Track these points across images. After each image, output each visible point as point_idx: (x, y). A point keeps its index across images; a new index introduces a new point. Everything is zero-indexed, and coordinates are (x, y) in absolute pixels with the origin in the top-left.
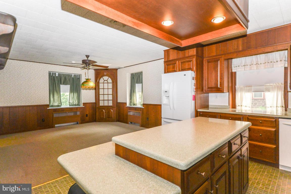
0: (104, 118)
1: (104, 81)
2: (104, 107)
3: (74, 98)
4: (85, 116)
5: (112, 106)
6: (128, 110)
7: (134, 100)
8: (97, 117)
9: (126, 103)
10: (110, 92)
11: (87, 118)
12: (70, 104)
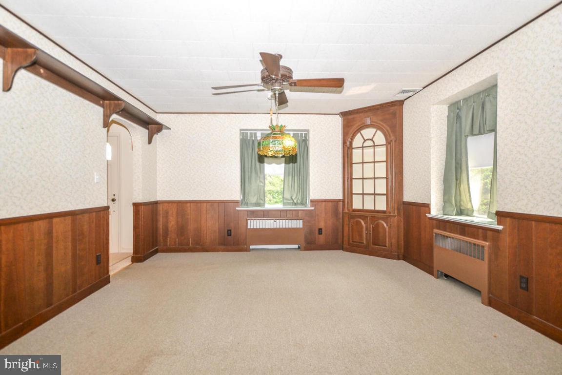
0: (363, 243)
1: (364, 142)
2: (363, 214)
3: (293, 188)
4: (317, 232)
5: (384, 212)
6: (436, 231)
7: (460, 195)
8: (346, 239)
9: (427, 206)
10: (381, 170)
11: (321, 239)
12: (285, 201)
